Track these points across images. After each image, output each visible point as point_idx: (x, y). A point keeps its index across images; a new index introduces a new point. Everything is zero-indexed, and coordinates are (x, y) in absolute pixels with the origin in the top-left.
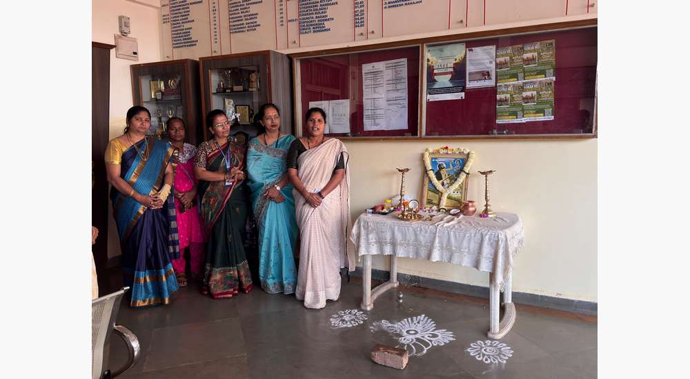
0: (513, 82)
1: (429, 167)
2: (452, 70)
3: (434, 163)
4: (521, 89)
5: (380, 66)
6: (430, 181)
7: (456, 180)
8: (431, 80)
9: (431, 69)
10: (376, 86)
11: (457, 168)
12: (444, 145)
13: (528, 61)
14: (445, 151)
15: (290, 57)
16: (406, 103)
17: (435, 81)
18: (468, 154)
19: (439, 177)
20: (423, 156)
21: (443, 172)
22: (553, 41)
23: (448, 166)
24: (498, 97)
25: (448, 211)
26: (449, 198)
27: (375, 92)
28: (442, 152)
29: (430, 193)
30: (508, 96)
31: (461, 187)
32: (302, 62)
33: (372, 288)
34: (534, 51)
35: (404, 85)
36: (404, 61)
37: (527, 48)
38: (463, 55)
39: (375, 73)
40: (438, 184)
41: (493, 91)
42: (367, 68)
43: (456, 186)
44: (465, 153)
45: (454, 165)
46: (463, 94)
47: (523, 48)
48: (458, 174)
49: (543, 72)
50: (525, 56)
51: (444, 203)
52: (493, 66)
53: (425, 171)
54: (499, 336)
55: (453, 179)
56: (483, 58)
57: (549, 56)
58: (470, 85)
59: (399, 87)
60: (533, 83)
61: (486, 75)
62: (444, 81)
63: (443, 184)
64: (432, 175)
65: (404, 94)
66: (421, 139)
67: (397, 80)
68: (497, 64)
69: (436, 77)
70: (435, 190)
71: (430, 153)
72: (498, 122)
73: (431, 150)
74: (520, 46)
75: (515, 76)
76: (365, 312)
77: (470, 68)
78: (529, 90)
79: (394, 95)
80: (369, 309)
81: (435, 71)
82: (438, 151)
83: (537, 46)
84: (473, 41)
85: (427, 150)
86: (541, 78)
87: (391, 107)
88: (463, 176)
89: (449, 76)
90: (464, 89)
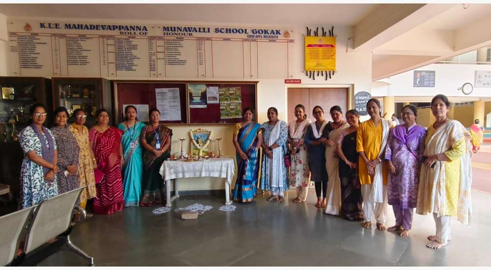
0: (226, 102)
1: (193, 138)
2: (200, 95)
3: (195, 136)
4: (229, 105)
5: (165, 90)
6: (194, 144)
7: (205, 143)
8: (191, 99)
9: (191, 94)
10: (163, 99)
11: (206, 138)
12: (199, 128)
13: (231, 94)
14: (199, 131)
15: (112, 82)
16: (179, 108)
17: (193, 99)
18: (210, 132)
19: (198, 142)
20: (189, 133)
21: (200, 140)
22: (240, 87)
23: (201, 137)
24: (221, 108)
25: (204, 157)
26: (203, 151)
27: (163, 102)
28: (198, 131)
29: (194, 150)
30: (225, 107)
31: (208, 146)
32: (118, 84)
33: (171, 196)
34: (233, 90)
35: (179, 100)
36: (178, 89)
37: (231, 89)
38: (205, 89)
39: (163, 94)
40: (197, 145)
41: (218, 105)
42: (157, 90)
43: (206, 146)
44: (209, 131)
45: (204, 137)
46: (206, 106)
47: (229, 89)
48: (206, 141)
49: (237, 99)
50: (230, 92)
51: (201, 154)
52: (218, 95)
53: (191, 140)
54: (230, 204)
55: (204, 143)
56: (213, 92)
57: (239, 93)
58: (209, 102)
59: (175, 100)
60: (234, 103)
61: (215, 98)
62: (197, 99)
63: (200, 145)
64: (194, 141)
65: (179, 104)
66: (189, 125)
67: (174, 98)
68: (219, 95)
69: (194, 98)
70: (197, 149)
71: (193, 132)
72: (221, 118)
73: (193, 130)
74: (228, 88)
75: (227, 100)
76: (169, 207)
77: (208, 95)
78: (233, 106)
79: (173, 104)
80: (170, 206)
81: (193, 95)
82: (196, 131)
83: (234, 89)
84: (210, 84)
85: (191, 130)
86: (236, 101)
87: (173, 110)
88: (209, 141)
89: (199, 98)
90: (206, 104)
